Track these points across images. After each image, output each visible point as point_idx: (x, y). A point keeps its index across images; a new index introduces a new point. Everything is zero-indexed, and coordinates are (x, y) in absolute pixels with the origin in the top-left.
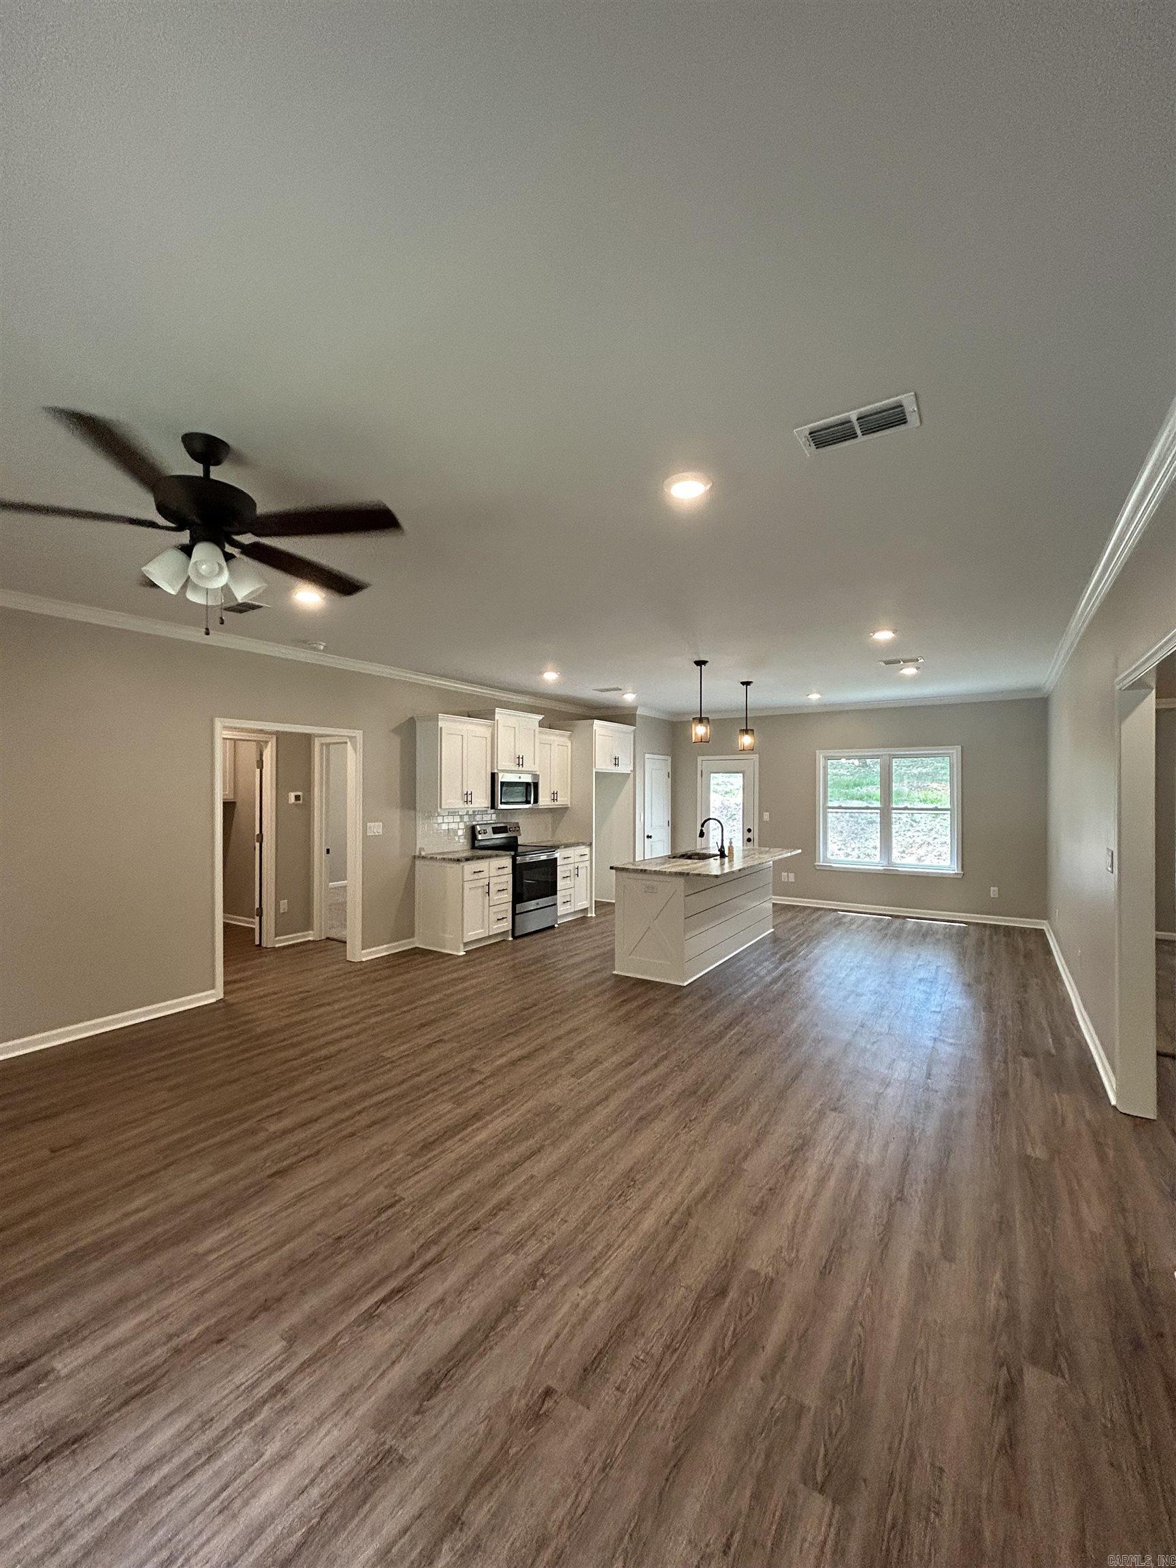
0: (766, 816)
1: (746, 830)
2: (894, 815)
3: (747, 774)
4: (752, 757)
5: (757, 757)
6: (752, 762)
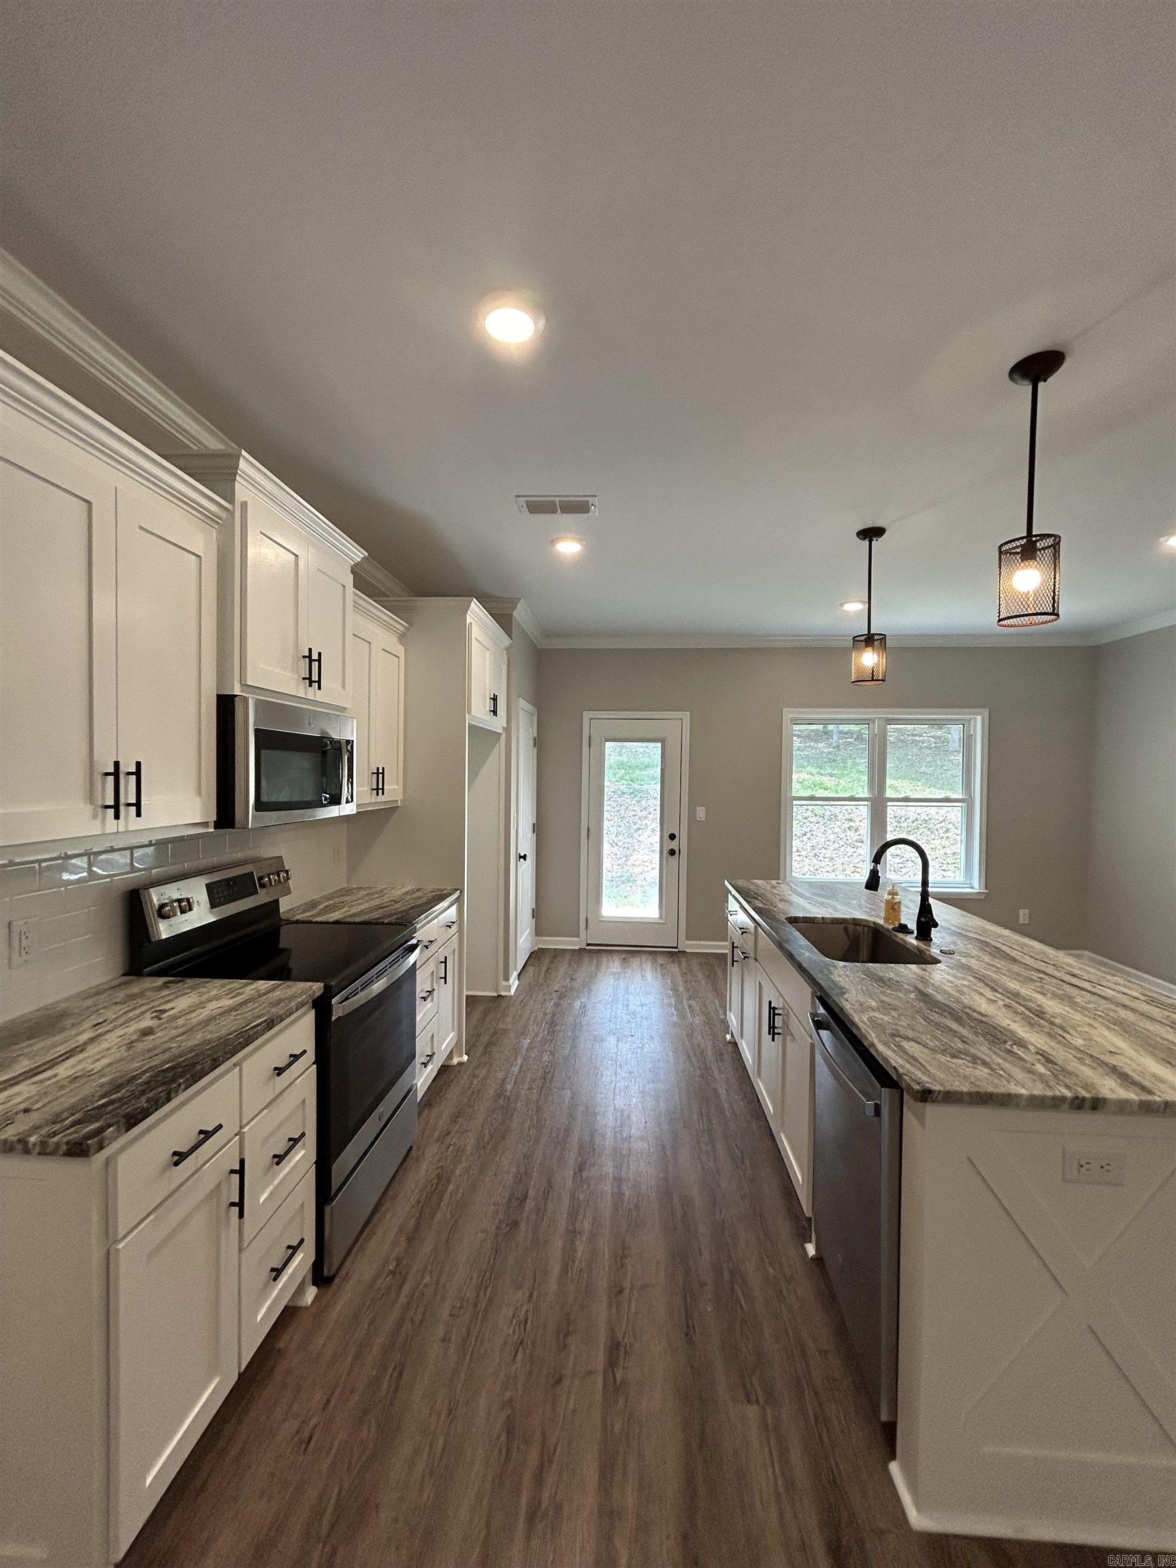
0: (701, 813)
1: (666, 837)
2: (889, 810)
3: (668, 744)
4: (678, 714)
5: (686, 716)
6: (679, 723)
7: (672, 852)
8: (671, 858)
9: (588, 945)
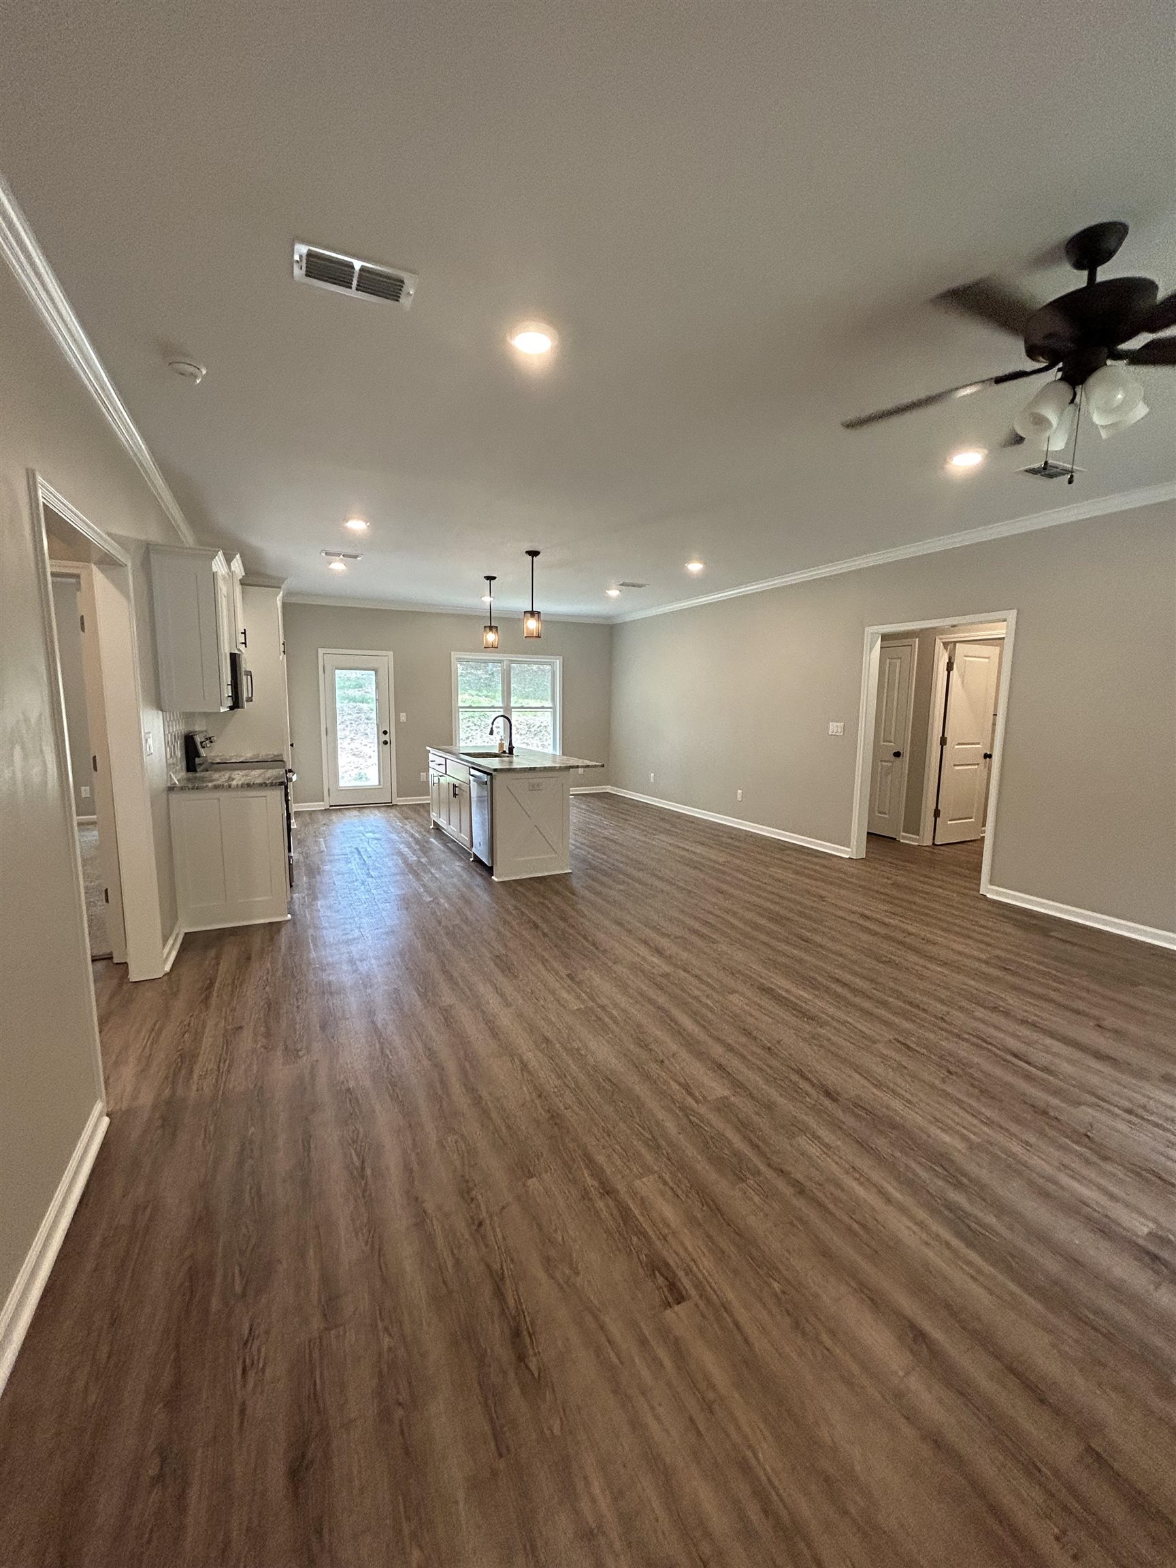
0: (403, 717)
1: (381, 733)
3: (380, 672)
4: (384, 653)
5: (391, 654)
6: (386, 659)
7: (385, 743)
8: (385, 746)
9: (331, 806)
